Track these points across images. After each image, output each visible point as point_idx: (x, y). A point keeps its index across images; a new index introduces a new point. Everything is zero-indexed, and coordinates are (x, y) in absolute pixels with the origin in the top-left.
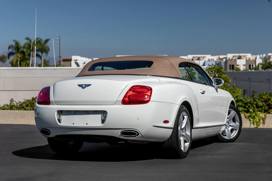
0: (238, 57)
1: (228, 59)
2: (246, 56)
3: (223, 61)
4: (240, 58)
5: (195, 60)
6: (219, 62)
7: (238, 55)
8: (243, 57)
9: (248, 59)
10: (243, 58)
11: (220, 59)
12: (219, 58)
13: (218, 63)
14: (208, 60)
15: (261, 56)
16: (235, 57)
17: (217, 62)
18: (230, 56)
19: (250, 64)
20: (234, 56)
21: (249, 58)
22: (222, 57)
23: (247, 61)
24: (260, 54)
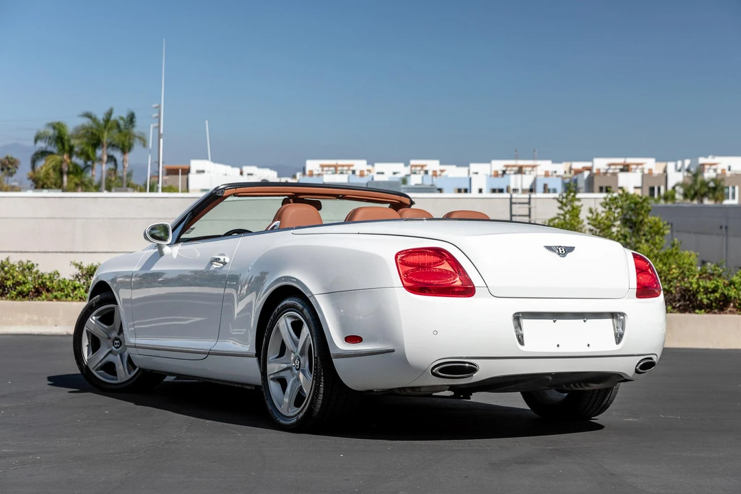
0: (621, 167)
1: (595, 171)
2: (641, 164)
3: (583, 176)
4: (626, 168)
5: (510, 174)
6: (570, 178)
7: (621, 160)
8: (633, 167)
9: (646, 172)
10: (636, 169)
11: (573, 172)
12: (571, 169)
13: (567, 181)
14: (543, 173)
15: (679, 163)
16: (613, 167)
17: (566, 178)
18: (600, 164)
19: (652, 185)
20: (610, 165)
21: (650, 170)
22: (578, 165)
23: (643, 176)
24: (675, 160)
